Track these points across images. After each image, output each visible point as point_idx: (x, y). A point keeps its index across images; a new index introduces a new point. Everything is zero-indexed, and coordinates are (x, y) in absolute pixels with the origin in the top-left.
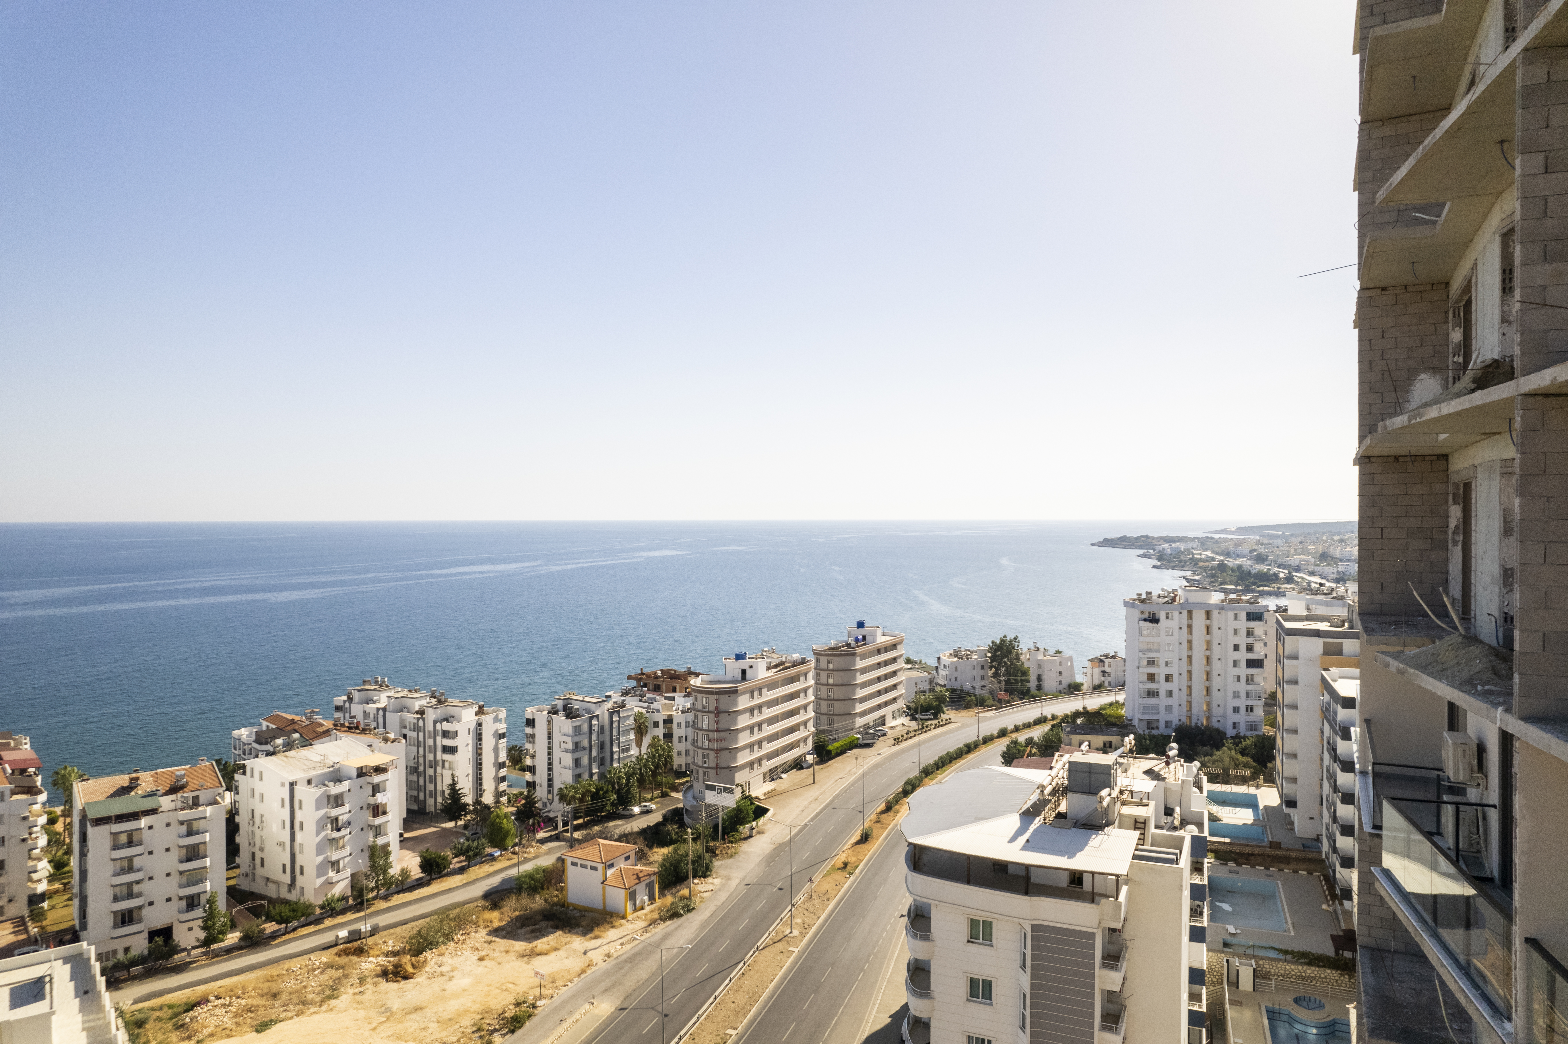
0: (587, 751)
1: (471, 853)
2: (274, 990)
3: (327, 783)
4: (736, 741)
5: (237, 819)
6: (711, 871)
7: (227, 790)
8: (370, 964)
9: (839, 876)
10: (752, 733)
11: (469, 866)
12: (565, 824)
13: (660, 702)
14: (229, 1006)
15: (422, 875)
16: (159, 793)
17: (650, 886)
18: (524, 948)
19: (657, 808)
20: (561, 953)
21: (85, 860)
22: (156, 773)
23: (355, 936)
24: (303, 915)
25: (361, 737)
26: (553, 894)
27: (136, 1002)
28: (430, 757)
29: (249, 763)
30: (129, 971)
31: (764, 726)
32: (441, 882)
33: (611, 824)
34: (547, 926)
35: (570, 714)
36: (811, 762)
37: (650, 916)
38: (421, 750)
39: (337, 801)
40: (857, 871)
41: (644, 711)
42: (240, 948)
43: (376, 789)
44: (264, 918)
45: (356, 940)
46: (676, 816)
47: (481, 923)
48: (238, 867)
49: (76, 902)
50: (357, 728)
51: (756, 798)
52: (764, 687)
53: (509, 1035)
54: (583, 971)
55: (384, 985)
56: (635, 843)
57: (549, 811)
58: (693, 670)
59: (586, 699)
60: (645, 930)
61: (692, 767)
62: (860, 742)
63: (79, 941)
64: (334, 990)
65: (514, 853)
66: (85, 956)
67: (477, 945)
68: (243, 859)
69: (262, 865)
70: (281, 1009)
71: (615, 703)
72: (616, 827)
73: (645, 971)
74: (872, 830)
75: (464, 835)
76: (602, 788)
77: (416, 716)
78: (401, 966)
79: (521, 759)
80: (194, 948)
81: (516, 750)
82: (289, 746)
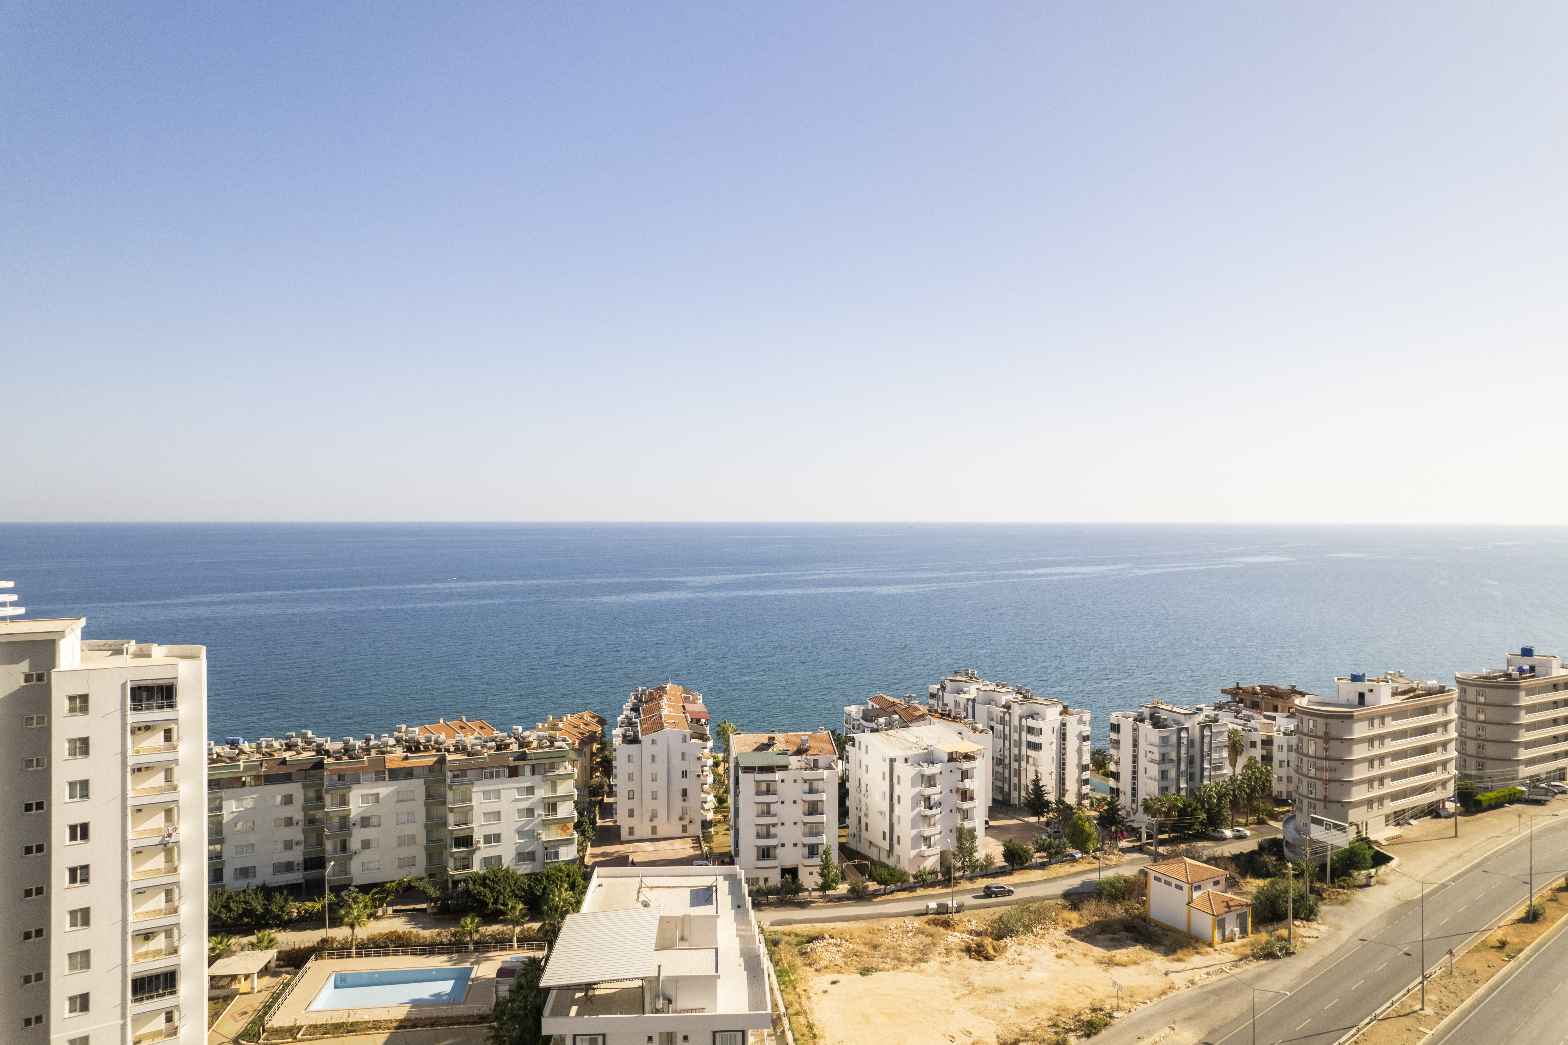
0: (1175, 764)
1: (1052, 851)
2: (875, 942)
3: (921, 763)
4: (1351, 773)
5: (847, 785)
6: (1316, 915)
7: (840, 758)
8: (956, 938)
9: (1494, 957)
10: (1372, 766)
11: (1050, 863)
12: (1149, 837)
13: (1259, 721)
14: (839, 946)
15: (1005, 864)
16: (789, 753)
17: (1242, 918)
18: (1102, 954)
19: (1252, 835)
20: (1140, 968)
21: (738, 799)
22: (787, 736)
23: (942, 909)
24: (899, 881)
25: (952, 724)
26: (1134, 906)
27: (773, 924)
28: (1015, 751)
29: (858, 736)
30: (767, 898)
31: (1387, 760)
32: (1023, 873)
33: (1200, 844)
34: (1127, 938)
35: (1157, 723)
36: (1452, 810)
37: (1241, 950)
38: (1007, 743)
39: (930, 781)
40: (1521, 956)
41: (1240, 728)
42: (849, 899)
43: (965, 775)
44: (867, 877)
45: (943, 914)
46: (1275, 847)
47: (1060, 921)
48: (847, 827)
49: (732, 832)
50: (949, 715)
51: (1376, 842)
52: (1388, 715)
53: (1084, 1039)
54: (1164, 993)
55: (967, 961)
56: (1226, 869)
57: (1133, 821)
58: (1297, 689)
59: (1175, 709)
60: (1235, 964)
61: (1295, 796)
62: (1526, 796)
63: (734, 865)
64: (924, 954)
65: (1095, 858)
66: (738, 878)
67: (1056, 942)
68: (851, 820)
69: (867, 829)
70: (881, 960)
71: (1207, 716)
72: (1204, 848)
73: (1234, 1007)
74: (1543, 908)
75: (1046, 832)
76: (1190, 805)
77: (1003, 710)
78: (983, 946)
79: (1105, 764)
80: (814, 890)
81: (1099, 755)
82: (890, 725)
